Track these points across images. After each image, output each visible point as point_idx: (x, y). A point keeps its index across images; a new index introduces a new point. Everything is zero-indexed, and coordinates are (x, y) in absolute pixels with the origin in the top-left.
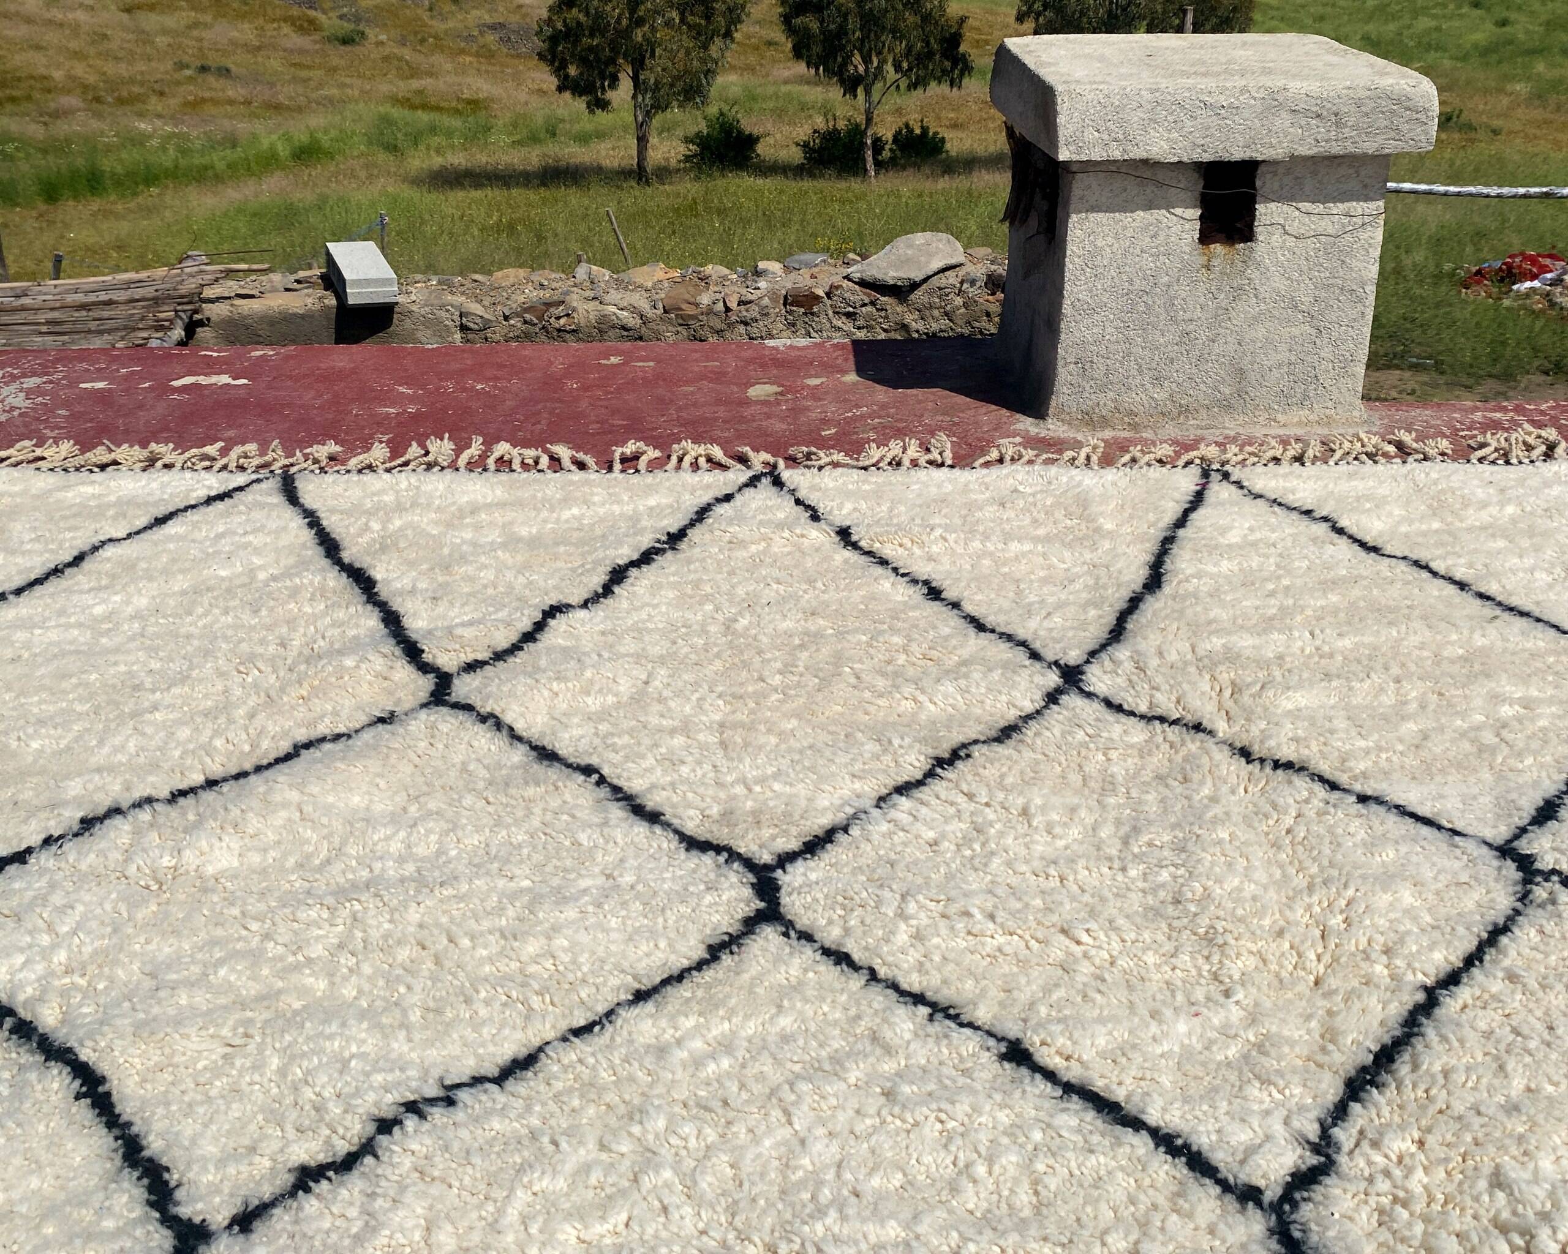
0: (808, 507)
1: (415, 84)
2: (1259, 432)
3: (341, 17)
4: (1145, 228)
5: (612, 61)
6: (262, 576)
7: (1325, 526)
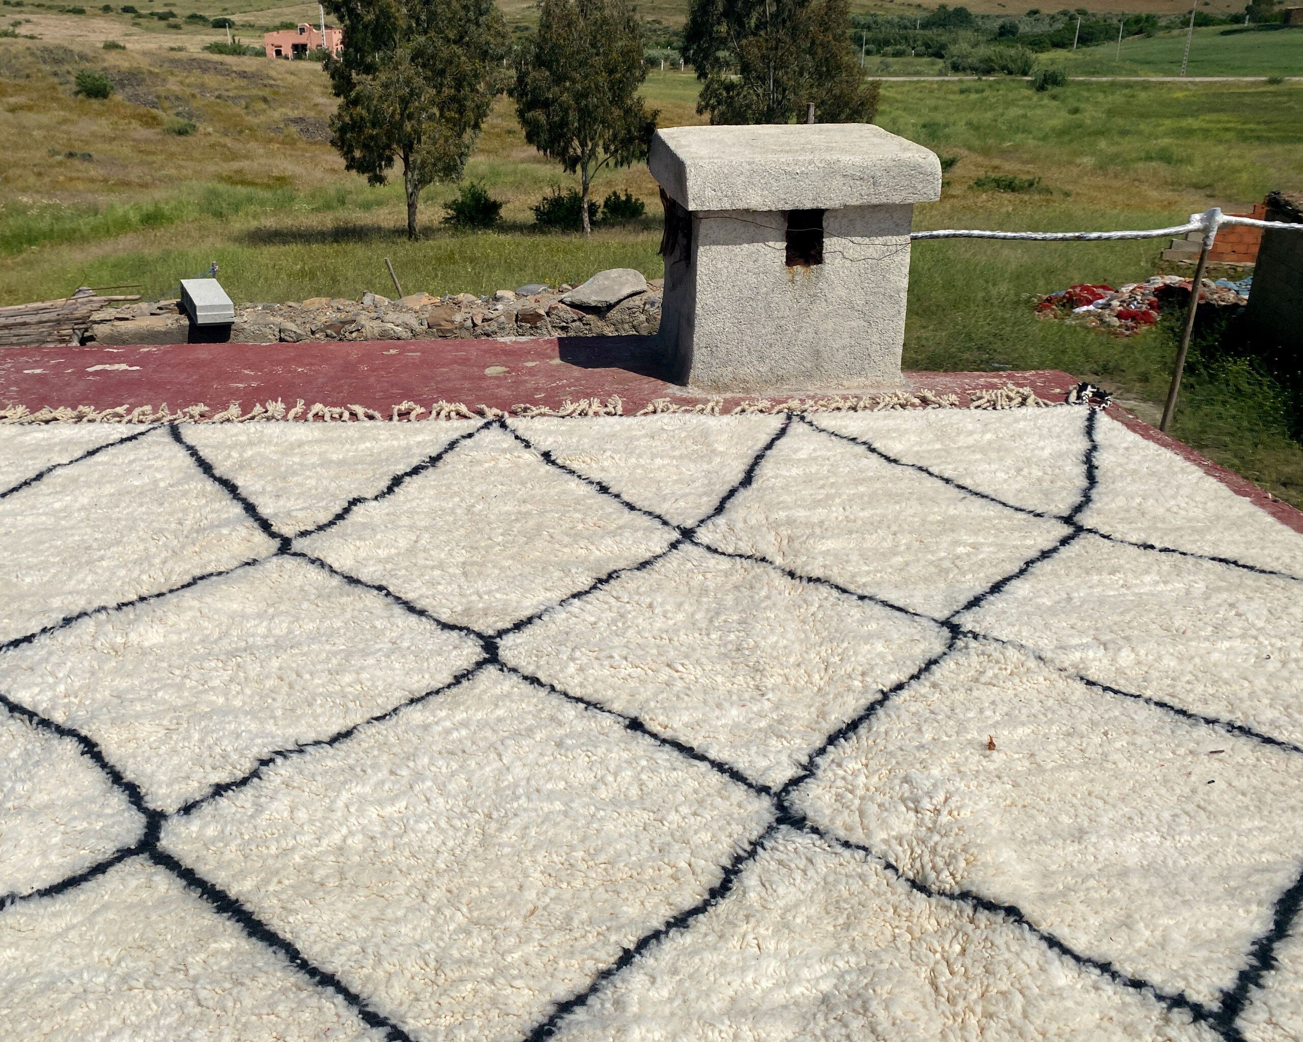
0: (523, 440)
1: (236, 165)
2: (830, 393)
3: (178, 114)
4: (750, 255)
5: (389, 146)
6: (162, 484)
7: (863, 447)
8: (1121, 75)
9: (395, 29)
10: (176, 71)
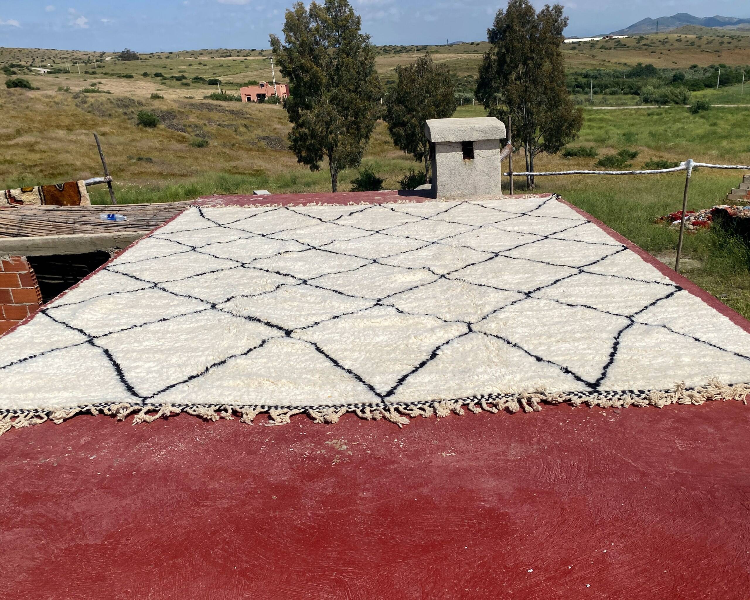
1: (233, 164)
3: (196, 135)
5: (320, 149)
8: (743, 103)
9: (321, 85)
10: (194, 111)
